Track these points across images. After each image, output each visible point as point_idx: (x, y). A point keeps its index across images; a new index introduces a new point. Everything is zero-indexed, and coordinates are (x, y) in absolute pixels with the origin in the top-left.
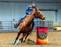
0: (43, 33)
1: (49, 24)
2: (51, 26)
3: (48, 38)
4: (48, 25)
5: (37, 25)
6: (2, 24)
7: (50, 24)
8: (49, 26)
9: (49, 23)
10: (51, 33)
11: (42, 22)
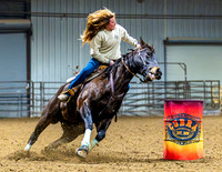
0: (186, 122)
1: (205, 92)
2: (212, 98)
3: (201, 138)
4: (202, 95)
5: (166, 93)
7: (209, 89)
8: (205, 98)
9: (205, 86)
10: (212, 121)
11: (181, 85)
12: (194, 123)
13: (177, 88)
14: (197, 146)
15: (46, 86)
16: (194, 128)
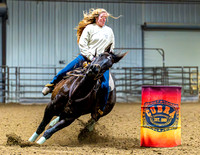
1: (183, 78)
2: (190, 84)
3: (179, 125)
4: (180, 81)
5: (143, 79)
6: (22, 76)
7: (187, 76)
8: (184, 84)
9: (183, 72)
10: (190, 108)
11: (159, 71)
12: (172, 110)
13: (155, 74)
14: (175, 133)
15: (22, 71)
16: (172, 115)
